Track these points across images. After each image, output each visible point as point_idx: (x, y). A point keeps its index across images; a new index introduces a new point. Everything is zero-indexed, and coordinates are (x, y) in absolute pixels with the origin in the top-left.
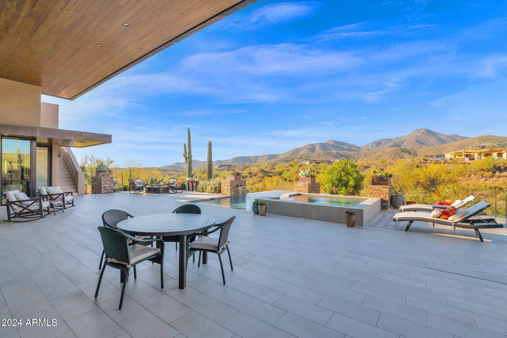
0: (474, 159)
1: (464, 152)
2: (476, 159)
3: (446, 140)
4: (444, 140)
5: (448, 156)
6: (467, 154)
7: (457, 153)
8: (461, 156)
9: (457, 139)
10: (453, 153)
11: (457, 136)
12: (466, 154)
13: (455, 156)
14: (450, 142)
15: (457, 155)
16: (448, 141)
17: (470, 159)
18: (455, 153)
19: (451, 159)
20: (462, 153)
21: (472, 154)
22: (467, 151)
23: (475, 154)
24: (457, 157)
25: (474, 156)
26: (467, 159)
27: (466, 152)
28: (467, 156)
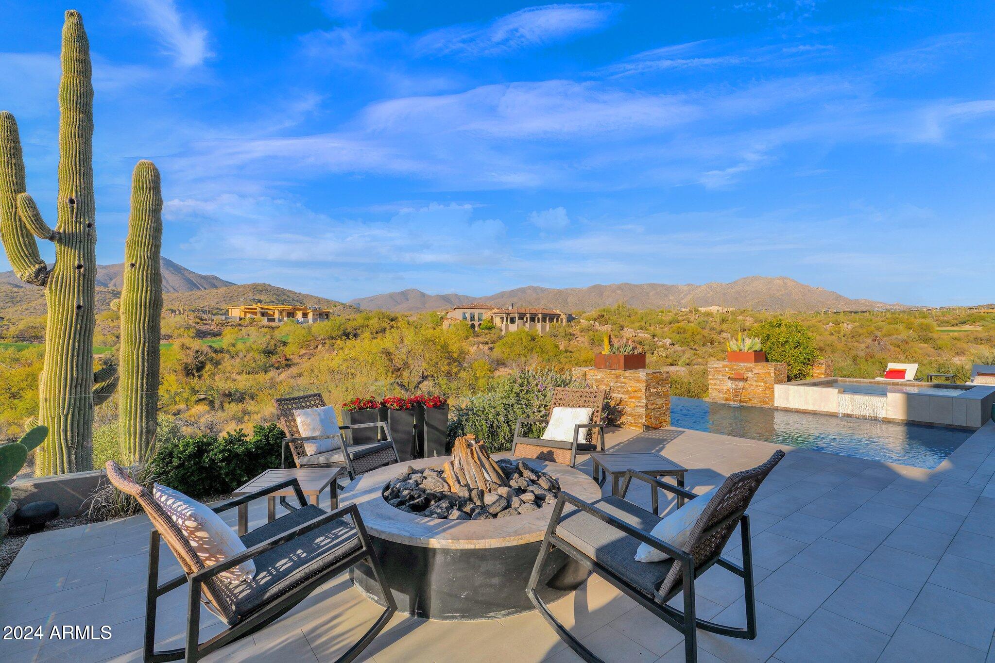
0: (274, 320)
1: (260, 307)
2: (277, 320)
3: (199, 284)
4: (195, 282)
5: (235, 313)
6: (263, 311)
7: (248, 309)
8: (255, 313)
9: (217, 284)
10: (243, 307)
11: (216, 278)
12: (261, 311)
13: (245, 313)
14: (205, 288)
15: (249, 312)
16: (201, 286)
17: (269, 320)
18: (245, 308)
19: (241, 319)
20: (256, 309)
21: (270, 312)
22: (263, 306)
23: (274, 313)
24: (248, 315)
25: (273, 316)
26: (265, 321)
27: (262, 309)
28: (263, 314)
